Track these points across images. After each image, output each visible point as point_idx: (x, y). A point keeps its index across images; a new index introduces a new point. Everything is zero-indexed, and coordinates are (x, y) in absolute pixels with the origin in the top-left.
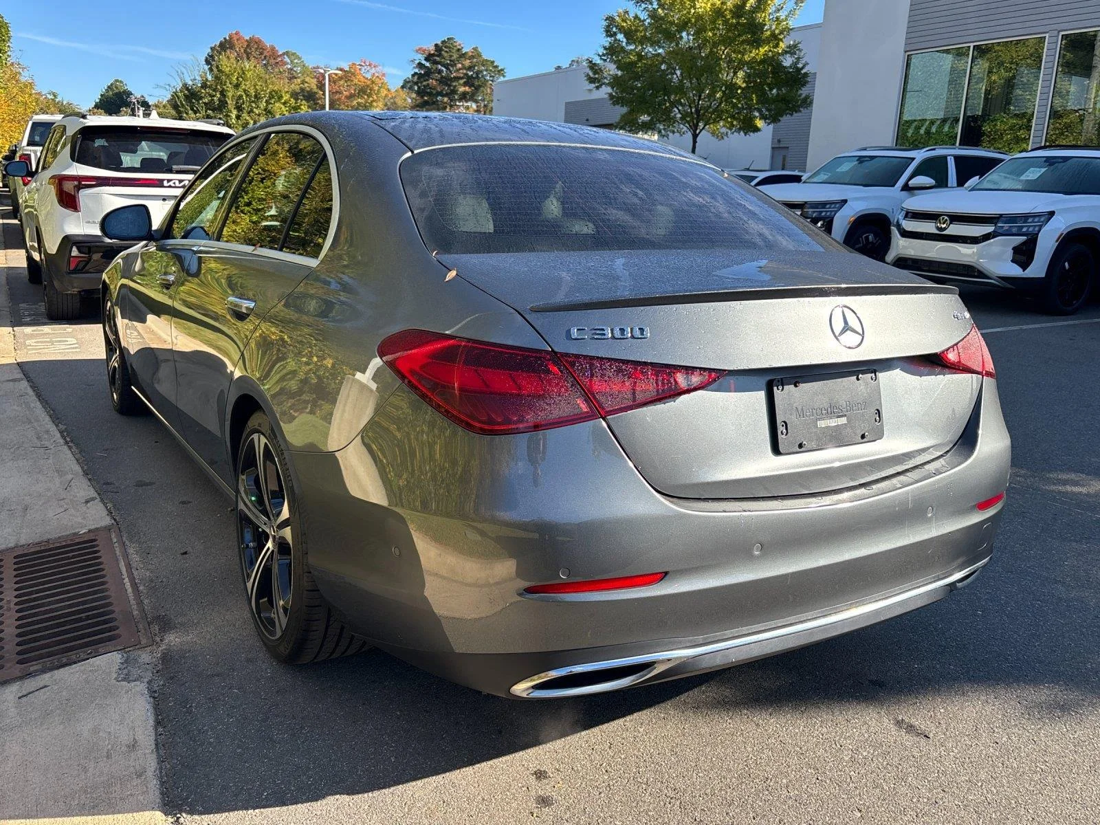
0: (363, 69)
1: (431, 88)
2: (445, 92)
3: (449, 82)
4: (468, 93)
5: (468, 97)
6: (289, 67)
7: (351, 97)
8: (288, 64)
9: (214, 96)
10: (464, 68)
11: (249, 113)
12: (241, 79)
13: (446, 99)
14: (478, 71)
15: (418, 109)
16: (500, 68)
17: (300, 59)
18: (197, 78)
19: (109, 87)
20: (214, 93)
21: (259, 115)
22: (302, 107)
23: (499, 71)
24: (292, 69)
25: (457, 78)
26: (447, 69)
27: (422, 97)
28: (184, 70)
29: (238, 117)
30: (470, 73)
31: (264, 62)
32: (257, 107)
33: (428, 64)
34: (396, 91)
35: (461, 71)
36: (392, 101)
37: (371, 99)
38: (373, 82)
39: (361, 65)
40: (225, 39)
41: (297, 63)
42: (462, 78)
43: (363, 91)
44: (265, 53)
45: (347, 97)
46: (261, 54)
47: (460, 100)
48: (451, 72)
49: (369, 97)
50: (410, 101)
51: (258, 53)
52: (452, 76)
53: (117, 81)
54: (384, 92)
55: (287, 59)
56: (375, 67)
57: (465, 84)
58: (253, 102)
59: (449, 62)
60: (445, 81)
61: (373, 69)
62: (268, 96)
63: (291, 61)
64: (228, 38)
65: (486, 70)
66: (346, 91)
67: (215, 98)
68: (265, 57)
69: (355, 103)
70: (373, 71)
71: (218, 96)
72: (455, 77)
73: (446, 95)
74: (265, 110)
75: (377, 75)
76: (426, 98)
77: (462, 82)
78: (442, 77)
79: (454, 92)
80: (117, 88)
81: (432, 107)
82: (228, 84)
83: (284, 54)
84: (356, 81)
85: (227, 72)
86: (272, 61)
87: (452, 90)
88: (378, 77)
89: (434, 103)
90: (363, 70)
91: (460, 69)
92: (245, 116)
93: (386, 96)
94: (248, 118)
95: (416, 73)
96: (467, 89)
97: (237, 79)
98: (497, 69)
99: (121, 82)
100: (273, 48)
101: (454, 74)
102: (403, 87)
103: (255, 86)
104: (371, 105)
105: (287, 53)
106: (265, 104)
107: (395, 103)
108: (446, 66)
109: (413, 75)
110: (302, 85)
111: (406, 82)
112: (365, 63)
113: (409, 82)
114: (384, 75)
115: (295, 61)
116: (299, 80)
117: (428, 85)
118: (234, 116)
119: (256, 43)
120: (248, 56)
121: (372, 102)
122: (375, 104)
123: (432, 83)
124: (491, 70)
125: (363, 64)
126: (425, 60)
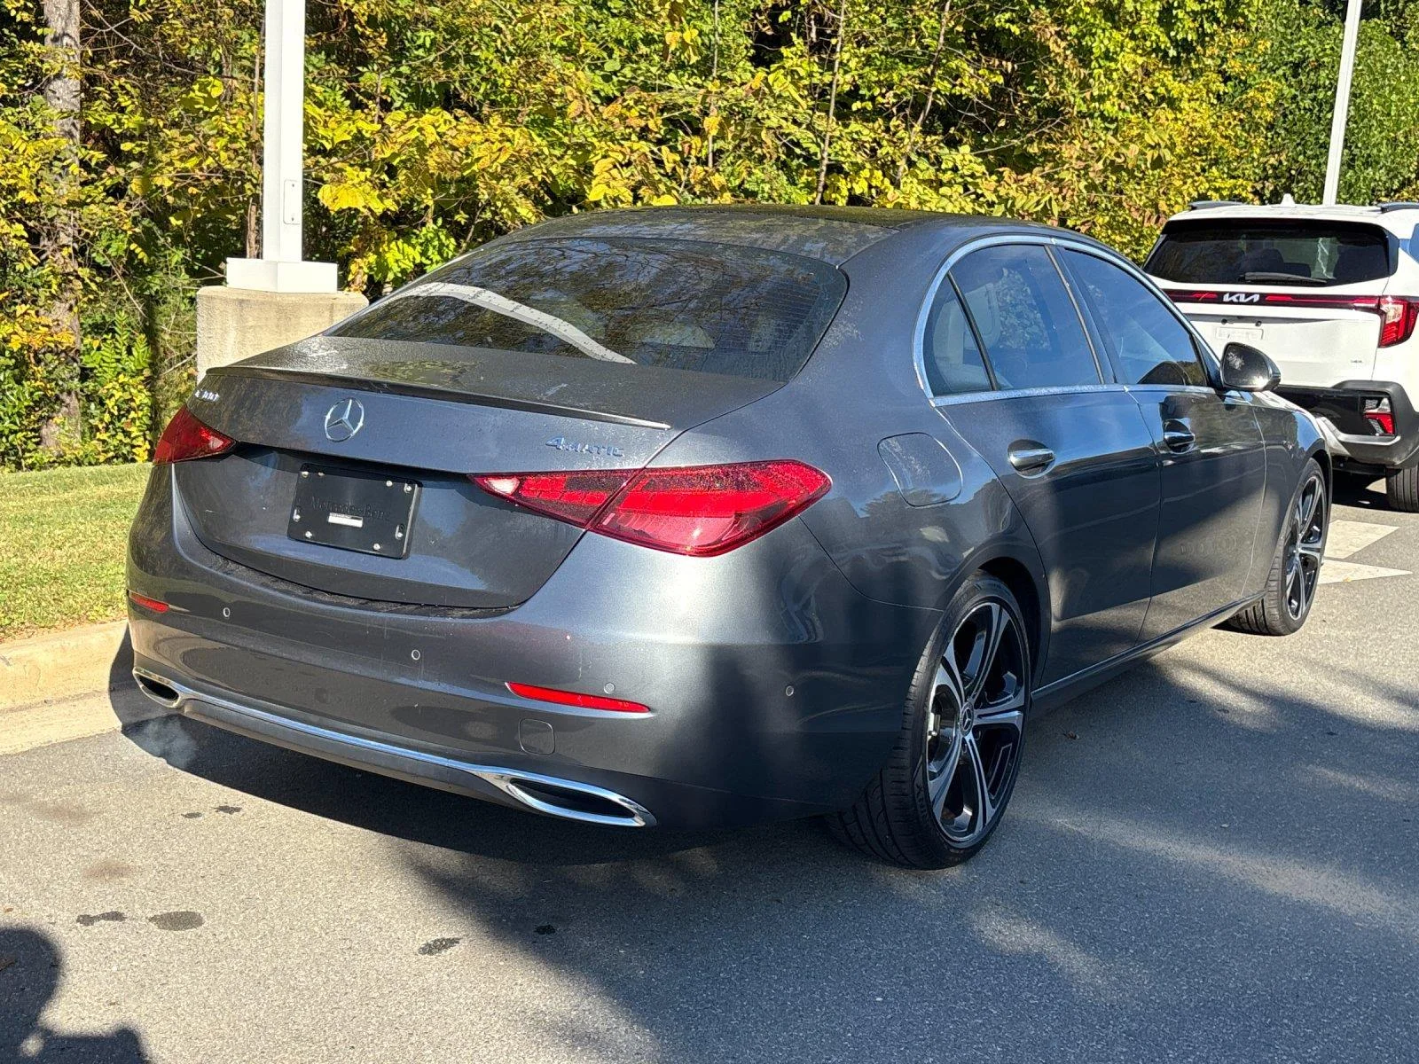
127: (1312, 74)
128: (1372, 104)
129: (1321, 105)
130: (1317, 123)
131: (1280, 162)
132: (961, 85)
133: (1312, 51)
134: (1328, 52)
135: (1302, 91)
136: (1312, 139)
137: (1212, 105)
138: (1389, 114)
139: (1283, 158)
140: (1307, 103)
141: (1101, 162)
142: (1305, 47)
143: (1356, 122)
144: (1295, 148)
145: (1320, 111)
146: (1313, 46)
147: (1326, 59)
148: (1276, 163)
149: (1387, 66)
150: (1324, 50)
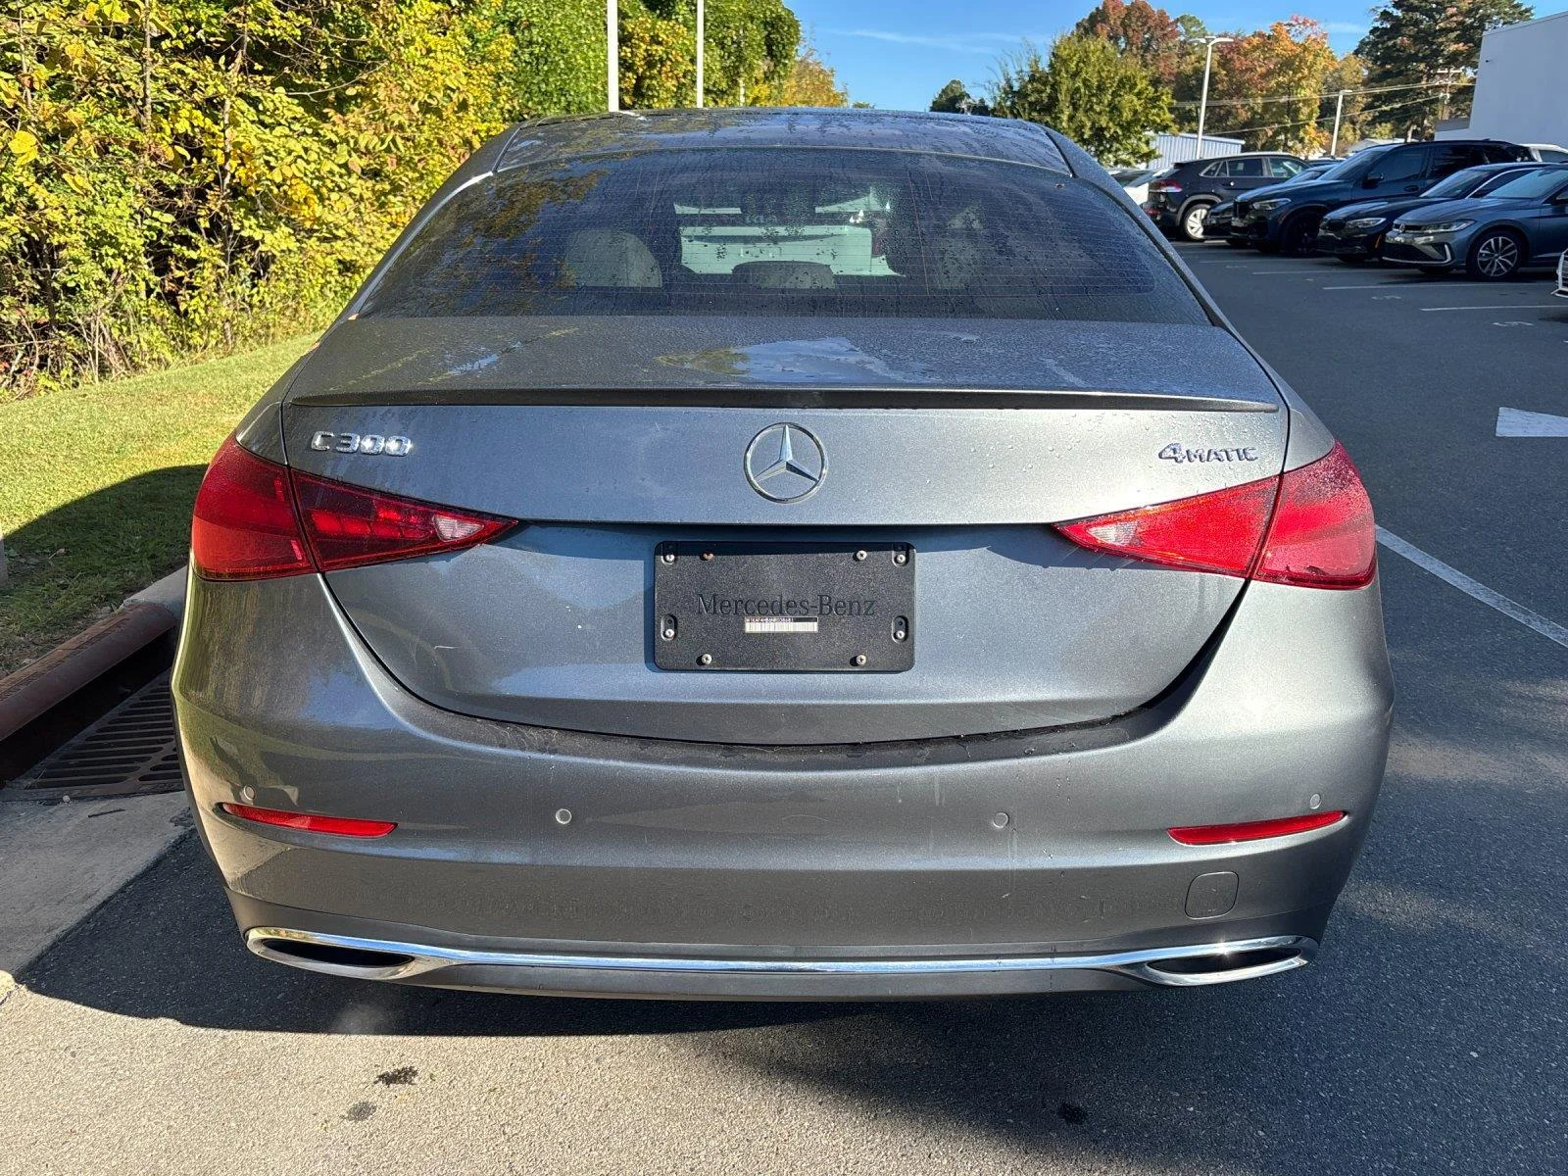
0: (1293, 29)
1: (1398, 50)
2: (1420, 55)
3: (1430, 38)
4: (1462, 53)
5: (1461, 59)
6: (1182, 38)
7: (1269, 73)
8: (1181, 34)
9: (1042, 92)
10: (1460, 13)
11: (1086, 111)
12: (1081, 65)
13: (1422, 66)
14: (1483, 15)
15: (1373, 84)
16: (1523, 8)
17: (1199, 24)
18: (1024, 69)
19: (943, 91)
20: (1043, 88)
21: (1100, 113)
22: (1164, 97)
23: (1521, 13)
24: (1185, 42)
25: (1445, 31)
26: (1431, 17)
27: (1382, 65)
28: (1008, 60)
29: (1071, 118)
30: (1469, 21)
31: (1147, 36)
32: (1100, 102)
33: (1398, 13)
34: (1345, 59)
35: (1455, 19)
36: (1336, 75)
37: (1300, 75)
38: (1305, 49)
39: (1290, 25)
40: (1097, 9)
41: (1194, 32)
42: (1452, 30)
43: (1287, 64)
44: (1151, 23)
45: (1263, 76)
46: (1144, 24)
47: (1447, 65)
48: (1436, 21)
49: (1295, 73)
50: (1366, 73)
51: (1139, 24)
52: (1437, 28)
53: (954, 82)
54: (1321, 63)
55: (1181, 28)
56: (1311, 25)
57: (1457, 40)
58: (1093, 95)
59: (1434, 6)
60: (1425, 37)
61: (1309, 29)
62: (1115, 85)
63: (1187, 30)
64: (1101, 8)
65: (1498, 14)
66: (1260, 66)
67: (1044, 95)
68: (1149, 28)
69: (1273, 83)
70: (1308, 31)
71: (1048, 91)
72: (1442, 30)
73: (1423, 59)
74: (1109, 105)
75: (1313, 37)
76: (1388, 66)
77: (1453, 35)
78: (1420, 31)
79: (1437, 53)
80: (952, 91)
81: (1398, 79)
82: (1063, 74)
83: (1177, 20)
84: (1279, 50)
85: (1065, 57)
86: (1159, 33)
87: (1433, 51)
88: (1314, 40)
89: (1400, 73)
90: (1293, 32)
91: (1452, 16)
92: (1080, 116)
93: (1325, 69)
94: (1083, 119)
95: (1376, 29)
96: (1461, 46)
97: (1077, 65)
98: (1518, 10)
99: (959, 83)
100: (1162, 14)
101: (1441, 24)
102: (1356, 53)
103: (1099, 72)
104: (1299, 85)
105: (1181, 20)
106: (1110, 98)
107: (1340, 78)
108: (1429, 13)
109: (1372, 32)
110: (1197, 64)
111: (1363, 43)
112: (1296, 21)
113: (1368, 43)
114: (1325, 36)
115: (1193, 29)
116: (1193, 57)
117: (1395, 45)
118: (1065, 118)
119: (1139, 9)
120: (1125, 29)
121: (1300, 79)
122: (1304, 82)
123: (1402, 41)
124: (1505, 13)
125: (1294, 23)
126: (1394, 6)
127: (526, 32)
128: (576, 60)
129: (537, 59)
130: (538, 74)
131: (514, 107)
132: (273, 27)
133: (523, 12)
134: (536, 13)
135: (521, 48)
136: (535, 88)
137: (461, 56)
138: (589, 68)
139: (516, 104)
140: (526, 57)
141: (417, 103)
142: (516, 8)
143: (566, 74)
144: (524, 95)
145: (537, 64)
146: (523, 7)
147: (535, 19)
148: (510, 108)
149: (581, 27)
150: (532, 11)
